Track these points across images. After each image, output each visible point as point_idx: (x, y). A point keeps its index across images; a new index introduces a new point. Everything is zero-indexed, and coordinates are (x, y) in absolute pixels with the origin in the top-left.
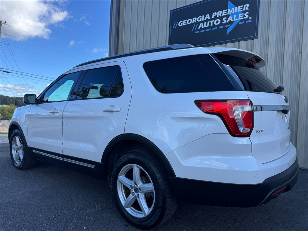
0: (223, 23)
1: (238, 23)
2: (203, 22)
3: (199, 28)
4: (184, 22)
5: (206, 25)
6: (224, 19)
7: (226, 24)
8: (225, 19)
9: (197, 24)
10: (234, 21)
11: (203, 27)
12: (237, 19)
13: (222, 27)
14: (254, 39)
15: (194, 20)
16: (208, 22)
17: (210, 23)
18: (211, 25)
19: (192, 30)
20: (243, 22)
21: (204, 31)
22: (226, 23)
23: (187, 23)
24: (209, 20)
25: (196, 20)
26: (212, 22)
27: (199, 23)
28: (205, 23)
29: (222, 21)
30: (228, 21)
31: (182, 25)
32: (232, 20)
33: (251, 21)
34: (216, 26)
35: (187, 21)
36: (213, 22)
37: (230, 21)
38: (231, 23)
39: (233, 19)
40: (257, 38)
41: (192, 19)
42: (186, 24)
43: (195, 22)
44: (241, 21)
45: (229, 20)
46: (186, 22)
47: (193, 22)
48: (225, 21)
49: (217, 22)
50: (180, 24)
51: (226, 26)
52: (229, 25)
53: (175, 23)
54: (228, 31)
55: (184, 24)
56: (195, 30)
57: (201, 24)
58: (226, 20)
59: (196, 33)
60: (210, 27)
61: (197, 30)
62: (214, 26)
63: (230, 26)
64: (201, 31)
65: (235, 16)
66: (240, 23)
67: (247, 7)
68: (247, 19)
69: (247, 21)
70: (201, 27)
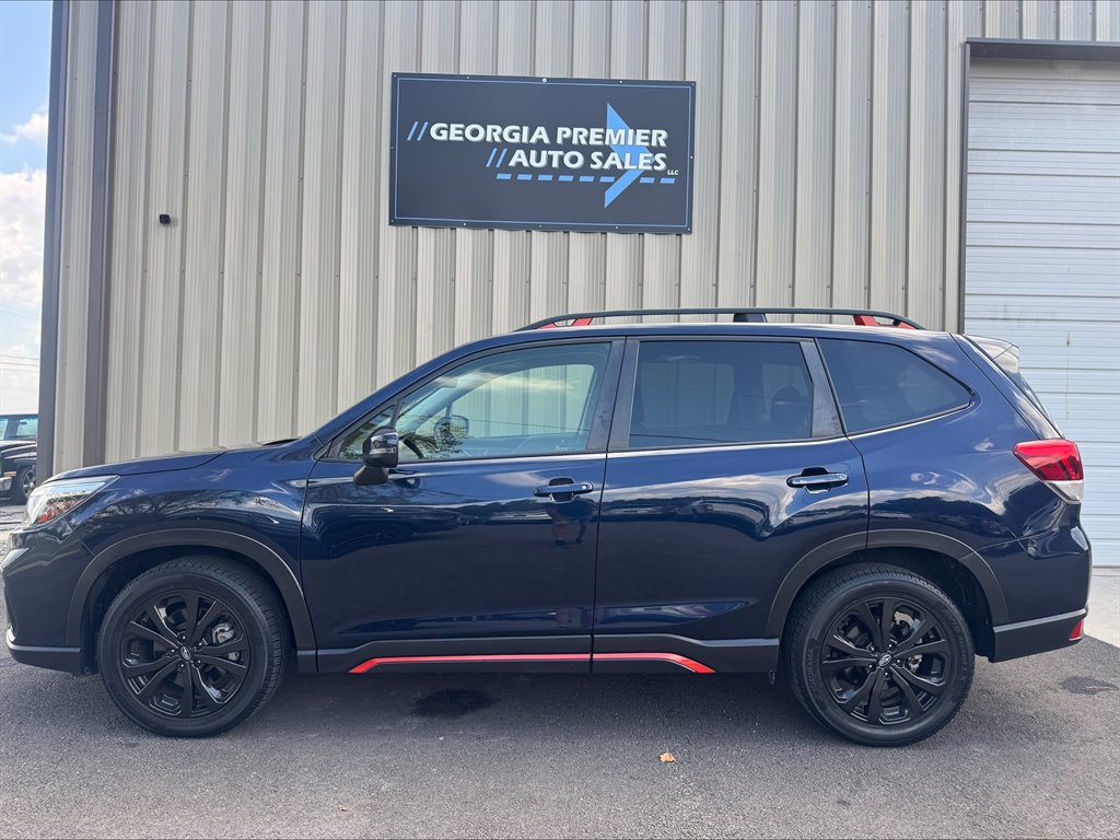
0: (592, 166)
1: (638, 179)
2: (527, 148)
3: (512, 163)
5: (538, 160)
6: (594, 156)
7: (602, 172)
8: (599, 158)
9: (505, 150)
10: (625, 171)
11: (525, 164)
12: (635, 167)
14: (680, 235)
15: (492, 133)
16: (544, 154)
17: (550, 158)
18: (555, 164)
19: (488, 165)
20: (651, 180)
21: (529, 177)
22: (602, 169)
23: (464, 136)
24: (548, 148)
25: (501, 136)
27: (513, 148)
28: (533, 153)
29: (588, 161)
30: (606, 166)
31: (444, 137)
32: (620, 167)
33: (672, 181)
34: (568, 171)
35: (464, 130)
37: (613, 167)
38: (616, 172)
39: (623, 164)
40: (690, 232)
41: (486, 129)
42: (461, 139)
43: (497, 139)
44: (646, 174)
45: (609, 162)
46: (460, 132)
47: (489, 139)
48: (599, 164)
49: (574, 159)
50: (439, 134)
51: (603, 179)
53: (416, 123)
54: (610, 196)
55: (452, 138)
56: (498, 166)
57: (518, 152)
58: (604, 160)
59: (500, 176)
60: (548, 169)
61: (505, 168)
62: (563, 169)
63: (616, 180)
64: (521, 177)
65: (628, 156)
66: (643, 180)
67: (661, 139)
68: (663, 174)
69: (663, 181)
70: (519, 164)
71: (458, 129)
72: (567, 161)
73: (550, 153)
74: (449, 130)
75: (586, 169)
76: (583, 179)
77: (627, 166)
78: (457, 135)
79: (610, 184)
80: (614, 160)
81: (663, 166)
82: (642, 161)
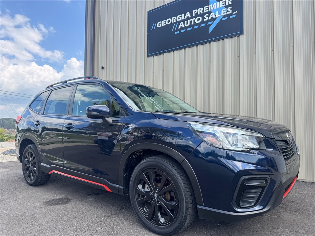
0: (205, 20)
1: (222, 19)
2: (183, 21)
3: (179, 28)
4: (163, 23)
5: (187, 24)
6: (205, 16)
7: (209, 21)
8: (207, 16)
9: (177, 24)
10: (216, 18)
11: (183, 26)
12: (220, 15)
13: (204, 25)
14: (239, 36)
16: (189, 21)
17: (191, 22)
18: (192, 23)
19: (172, 31)
20: (226, 18)
21: (184, 30)
22: (208, 20)
23: (166, 23)
24: (190, 18)
25: (176, 20)
27: (179, 22)
28: (186, 22)
29: (203, 18)
30: (210, 18)
31: (160, 26)
33: (234, 16)
34: (197, 24)
35: (166, 22)
36: (194, 21)
37: (212, 18)
38: (213, 20)
39: (215, 16)
40: (243, 34)
41: (172, 19)
42: (165, 25)
43: (175, 21)
44: (224, 16)
45: (211, 16)
46: (165, 23)
47: (173, 22)
48: (207, 18)
49: (198, 20)
50: (159, 25)
51: (209, 23)
52: (211, 22)
53: (154, 24)
54: (211, 29)
55: (163, 25)
56: (175, 30)
57: (181, 23)
58: (209, 16)
59: (176, 33)
60: (191, 26)
61: (178, 30)
62: (195, 24)
63: (213, 23)
64: (182, 31)
65: (217, 12)
67: (229, 2)
68: (231, 14)
69: (231, 17)
70: (182, 27)
71: (164, 22)
72: (196, 22)
73: (191, 20)
74: (162, 23)
75: (203, 22)
77: (217, 16)
79: (211, 25)
81: (231, 11)
82: (222, 12)
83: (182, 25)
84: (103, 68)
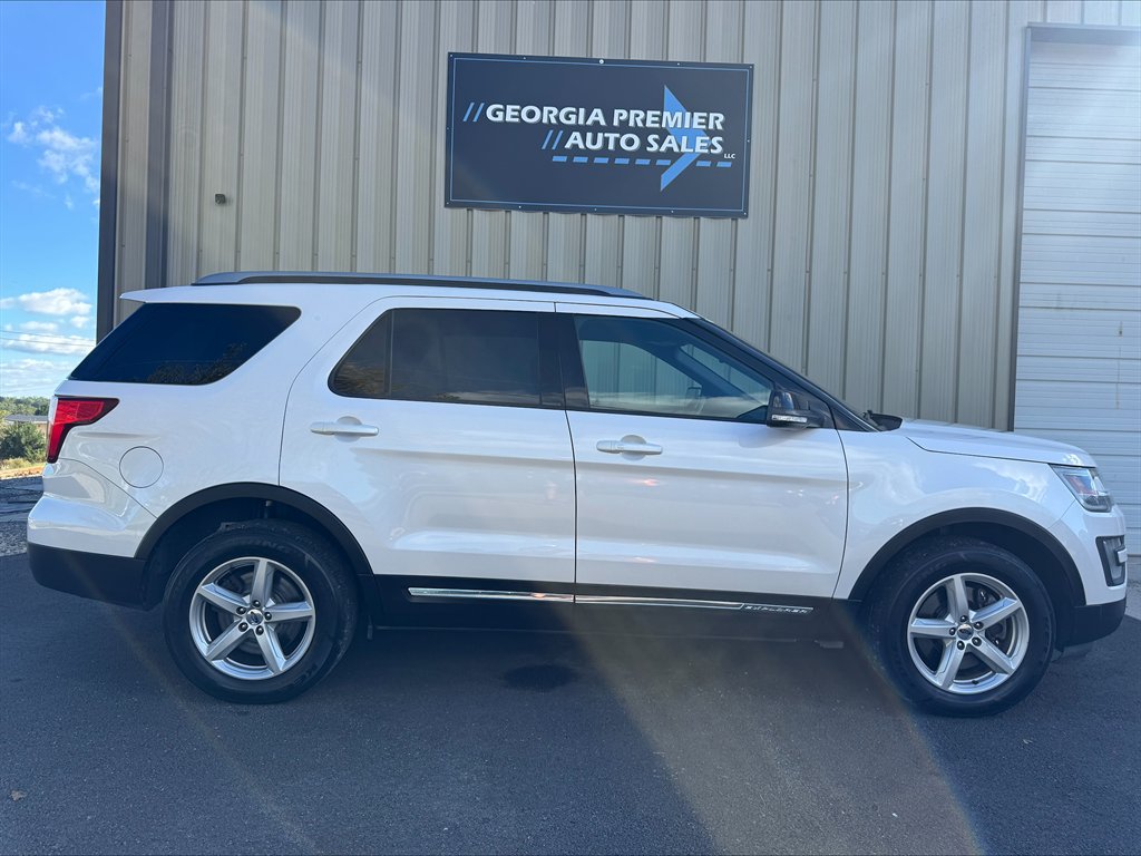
1: (695, 162)
7: (658, 155)
11: (581, 146)
14: (736, 219)
15: (549, 114)
19: (544, 147)
20: (708, 164)
21: (585, 160)
22: (658, 152)
23: (520, 117)
24: (604, 130)
25: (557, 118)
26: (612, 137)
28: (589, 135)
29: (645, 143)
30: (663, 149)
31: (500, 119)
32: (676, 150)
34: (624, 154)
35: (520, 112)
36: (617, 141)
40: (747, 216)
41: (542, 111)
43: (554, 121)
44: (702, 157)
45: (666, 145)
47: (545, 121)
48: (656, 147)
49: (630, 142)
51: (659, 162)
52: (668, 162)
55: (508, 119)
57: (574, 134)
59: (556, 159)
60: (604, 151)
64: (577, 159)
65: (685, 138)
66: (699, 164)
67: (718, 122)
68: (720, 157)
69: (720, 164)
70: (575, 146)
72: (623, 145)
73: (606, 135)
74: (505, 111)
75: (642, 152)
76: (639, 162)
77: (684, 149)
78: (513, 117)
79: (667, 167)
80: (670, 142)
81: (719, 149)
82: (699, 144)
83: (575, 139)
84: (221, 199)
